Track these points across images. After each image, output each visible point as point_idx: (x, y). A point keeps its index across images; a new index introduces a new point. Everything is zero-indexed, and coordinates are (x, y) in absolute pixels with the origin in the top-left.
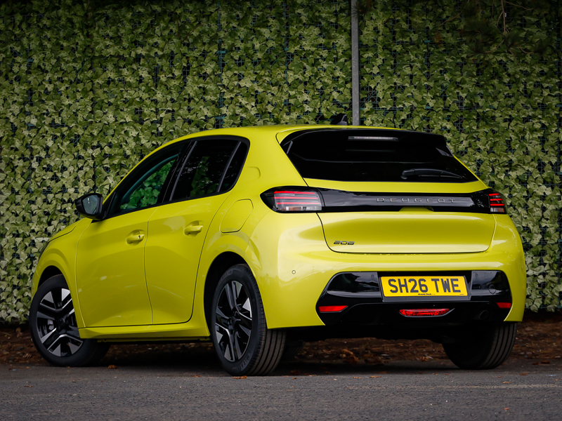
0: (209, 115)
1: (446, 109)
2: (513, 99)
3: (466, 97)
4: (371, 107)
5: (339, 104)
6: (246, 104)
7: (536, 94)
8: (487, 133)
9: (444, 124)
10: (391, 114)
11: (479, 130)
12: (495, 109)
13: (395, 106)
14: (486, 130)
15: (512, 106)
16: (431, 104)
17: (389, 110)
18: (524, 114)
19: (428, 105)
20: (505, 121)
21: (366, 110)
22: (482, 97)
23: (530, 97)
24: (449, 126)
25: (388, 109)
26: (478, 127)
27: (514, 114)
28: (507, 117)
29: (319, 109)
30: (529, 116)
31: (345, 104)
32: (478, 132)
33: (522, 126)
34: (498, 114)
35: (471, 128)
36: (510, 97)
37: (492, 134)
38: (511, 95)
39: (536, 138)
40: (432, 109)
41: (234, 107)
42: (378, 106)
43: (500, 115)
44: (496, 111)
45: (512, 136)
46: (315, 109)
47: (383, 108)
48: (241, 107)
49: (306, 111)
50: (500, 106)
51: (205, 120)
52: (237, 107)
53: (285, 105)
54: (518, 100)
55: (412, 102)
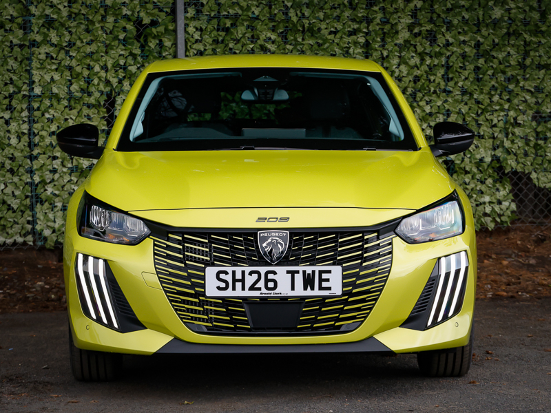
0: (15, 14)
1: (272, 19)
2: (338, 10)
3: (291, 6)
4: (194, 13)
5: (159, 8)
6: (58, 4)
7: (361, 6)
8: (312, 45)
9: (269, 35)
10: (215, 21)
11: (304, 42)
12: (321, 21)
13: (219, 12)
14: (311, 42)
15: (338, 18)
16: (257, 13)
17: (214, 18)
18: (350, 27)
19: (253, 13)
20: (331, 33)
21: (189, 15)
22: (307, 7)
23: (354, 9)
24: (273, 37)
25: (212, 15)
26: (303, 39)
27: (339, 27)
28: (332, 29)
29: (138, 12)
30: (354, 29)
31: (166, 8)
32: (304, 44)
33: (347, 39)
34: (323, 26)
35: (295, 40)
36: (335, 8)
37: (317, 47)
38: (336, 6)
39: (360, 53)
40: (257, 18)
41: (44, 6)
42: (202, 12)
43: (325, 26)
44: (322, 23)
45: (337, 50)
46: (133, 12)
47: (207, 15)
48: (52, 6)
49: (124, 14)
50: (326, 16)
51: (10, 20)
52: (48, 7)
53: (102, 6)
54: (343, 11)
55: (236, 9)
